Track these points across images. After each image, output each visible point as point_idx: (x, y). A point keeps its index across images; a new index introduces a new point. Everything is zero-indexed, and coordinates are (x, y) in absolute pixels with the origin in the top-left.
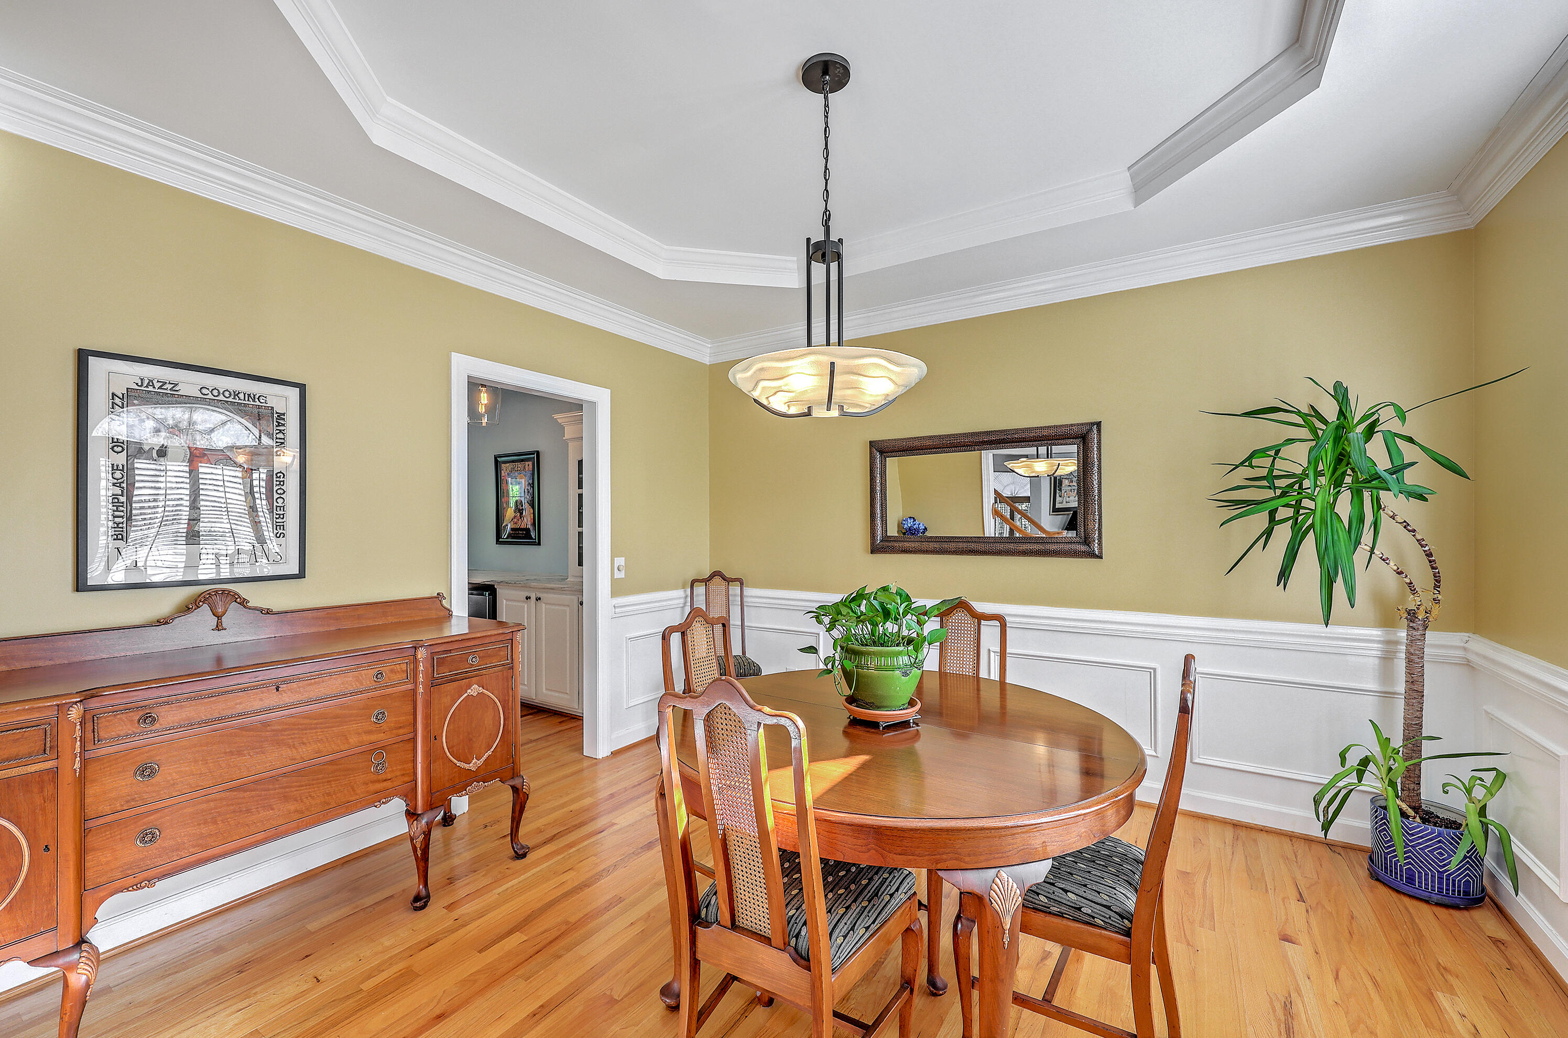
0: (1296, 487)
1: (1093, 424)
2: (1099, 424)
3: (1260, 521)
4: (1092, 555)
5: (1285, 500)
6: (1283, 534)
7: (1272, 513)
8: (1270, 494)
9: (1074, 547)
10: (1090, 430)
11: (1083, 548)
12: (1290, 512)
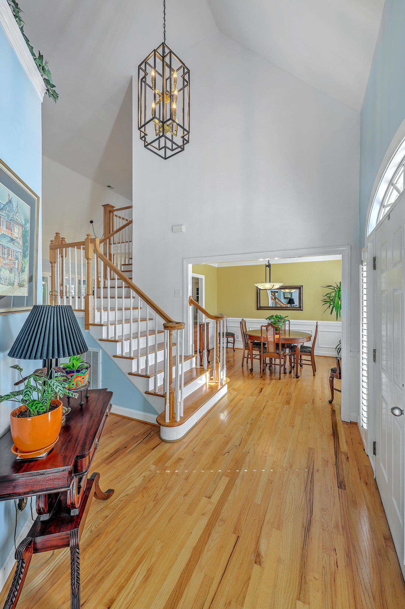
0: (334, 299)
1: (301, 286)
2: (302, 286)
3: (328, 304)
4: (302, 310)
5: (332, 301)
6: (331, 306)
7: (330, 303)
8: (329, 300)
9: (299, 309)
10: (301, 287)
11: (300, 309)
12: (333, 303)
